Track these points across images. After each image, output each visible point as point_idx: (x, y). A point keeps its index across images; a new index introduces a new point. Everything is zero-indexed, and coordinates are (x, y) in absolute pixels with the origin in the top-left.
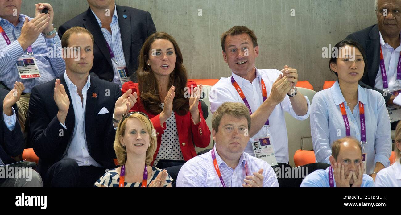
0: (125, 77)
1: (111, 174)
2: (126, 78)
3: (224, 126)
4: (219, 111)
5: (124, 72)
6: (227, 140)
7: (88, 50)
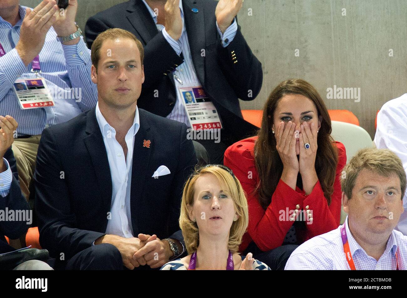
0: (193, 103)
1: (173, 266)
2: (195, 105)
3: (362, 189)
4: (353, 164)
5: (192, 95)
6: (368, 211)
7: (132, 66)
